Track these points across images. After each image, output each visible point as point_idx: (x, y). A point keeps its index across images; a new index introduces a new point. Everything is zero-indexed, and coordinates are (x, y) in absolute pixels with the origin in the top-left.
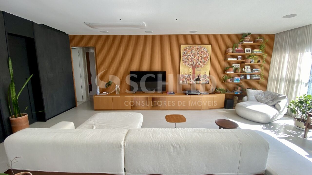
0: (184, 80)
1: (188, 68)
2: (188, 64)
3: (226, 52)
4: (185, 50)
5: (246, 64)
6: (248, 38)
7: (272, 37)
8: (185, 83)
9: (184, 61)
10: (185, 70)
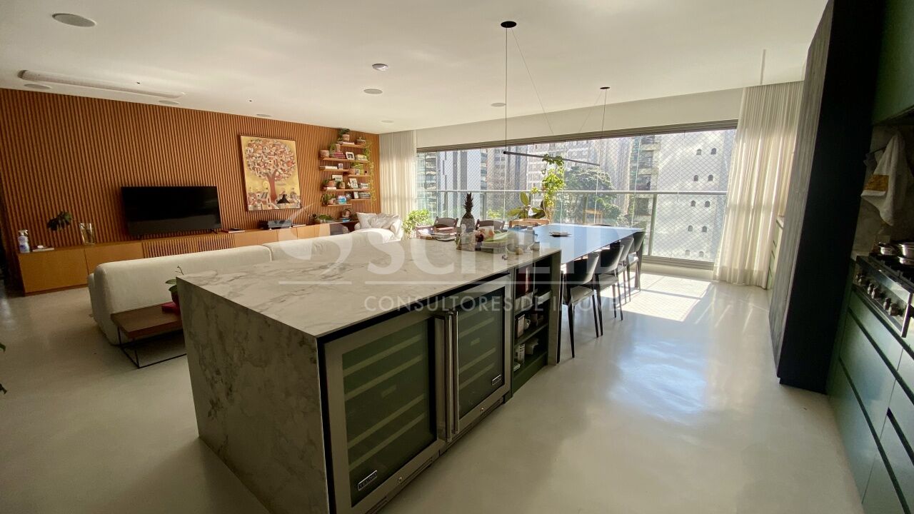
0: (256, 203)
1: (261, 181)
2: (260, 173)
3: (320, 156)
4: (249, 145)
5: (350, 175)
6: (347, 137)
7: (375, 138)
8: (259, 208)
9: (251, 167)
10: (255, 184)
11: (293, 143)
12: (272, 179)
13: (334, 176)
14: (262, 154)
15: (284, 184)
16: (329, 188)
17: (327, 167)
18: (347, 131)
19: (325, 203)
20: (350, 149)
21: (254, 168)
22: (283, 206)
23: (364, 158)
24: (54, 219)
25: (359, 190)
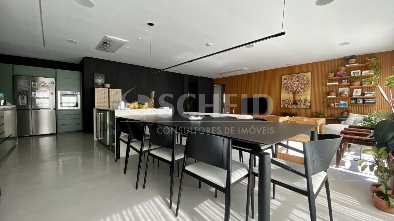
0: (285, 104)
1: (288, 95)
2: (289, 91)
4: (285, 79)
5: (354, 87)
9: (285, 89)
10: (286, 96)
11: (310, 74)
12: (294, 93)
13: (340, 89)
14: (291, 82)
15: (301, 95)
18: (353, 57)
20: (355, 68)
22: (299, 106)
23: (370, 72)
25: (362, 97)
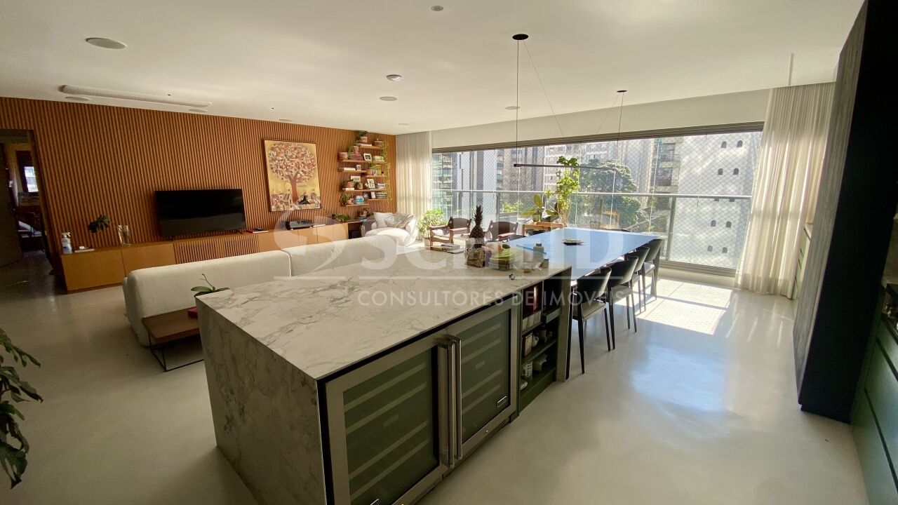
0: (279, 204)
1: (283, 183)
2: (283, 175)
3: (339, 158)
4: (273, 149)
6: (365, 139)
7: (392, 139)
8: (282, 209)
9: (274, 170)
10: (278, 186)
11: (313, 146)
12: (294, 181)
13: (352, 177)
14: (285, 158)
15: (305, 186)
16: (347, 189)
17: (346, 169)
18: (364, 133)
19: (343, 203)
20: (367, 150)
21: (276, 171)
22: (304, 207)
23: (381, 159)
24: (94, 222)
25: (376, 190)
